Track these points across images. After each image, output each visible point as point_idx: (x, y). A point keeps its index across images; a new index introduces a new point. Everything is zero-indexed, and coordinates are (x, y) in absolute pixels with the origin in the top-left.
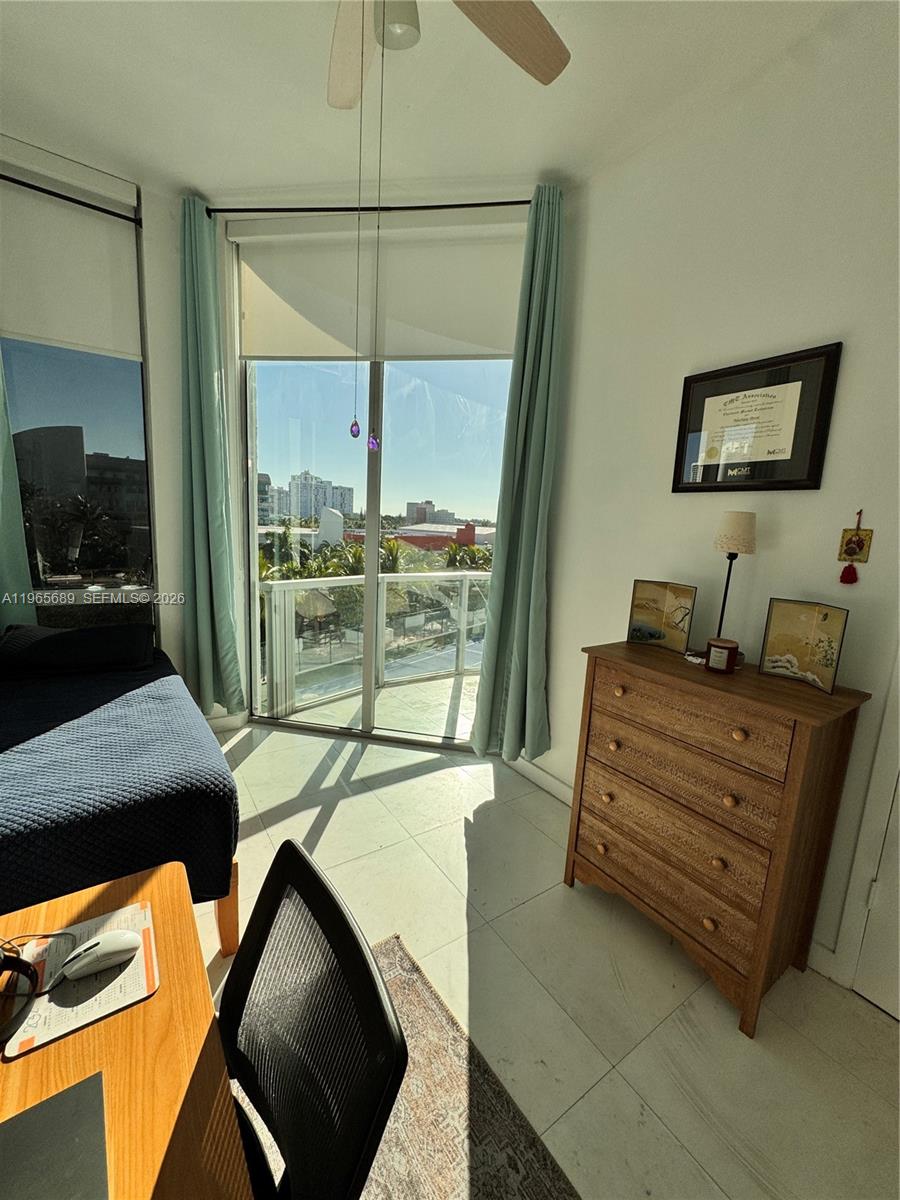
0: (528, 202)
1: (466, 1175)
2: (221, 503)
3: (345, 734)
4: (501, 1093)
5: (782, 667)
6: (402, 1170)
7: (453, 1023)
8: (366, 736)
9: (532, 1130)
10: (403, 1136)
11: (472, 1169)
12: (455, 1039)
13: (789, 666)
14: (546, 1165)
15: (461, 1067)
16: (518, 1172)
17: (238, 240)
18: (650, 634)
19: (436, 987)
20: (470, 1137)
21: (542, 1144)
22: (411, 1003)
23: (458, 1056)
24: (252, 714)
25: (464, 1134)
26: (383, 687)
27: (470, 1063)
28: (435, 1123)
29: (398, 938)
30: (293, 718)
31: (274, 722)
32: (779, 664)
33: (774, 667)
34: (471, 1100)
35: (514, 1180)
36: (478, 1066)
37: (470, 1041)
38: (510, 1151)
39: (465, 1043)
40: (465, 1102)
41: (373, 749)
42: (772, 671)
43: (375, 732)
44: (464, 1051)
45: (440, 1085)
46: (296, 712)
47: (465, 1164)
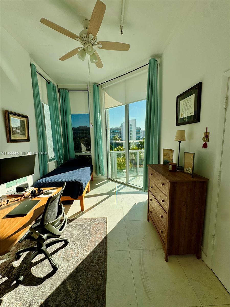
0: (148, 64)
1: (93, 249)
2: (100, 136)
3: (123, 184)
4: (106, 243)
5: (188, 171)
6: (86, 244)
7: (106, 232)
8: (126, 185)
9: (107, 250)
10: (88, 241)
11: (94, 249)
12: (105, 234)
13: (190, 171)
14: (105, 254)
15: (103, 237)
16: (101, 253)
17: (104, 88)
18: (168, 162)
19: (107, 226)
20: (97, 246)
21: (107, 252)
22: (102, 226)
23: (104, 236)
24: (108, 178)
25: (97, 245)
26: (138, 176)
27: (105, 237)
28: (94, 242)
29: (107, 217)
30: (116, 180)
31: (111, 180)
32: (187, 170)
33: (186, 171)
34: (101, 242)
35: (99, 253)
36: (106, 238)
37: (107, 235)
38: (101, 250)
39: (106, 235)
40: (100, 242)
41: (127, 187)
42: (186, 172)
43: (129, 184)
44: (105, 236)
45: (98, 238)
46: (117, 179)
47: (94, 248)
